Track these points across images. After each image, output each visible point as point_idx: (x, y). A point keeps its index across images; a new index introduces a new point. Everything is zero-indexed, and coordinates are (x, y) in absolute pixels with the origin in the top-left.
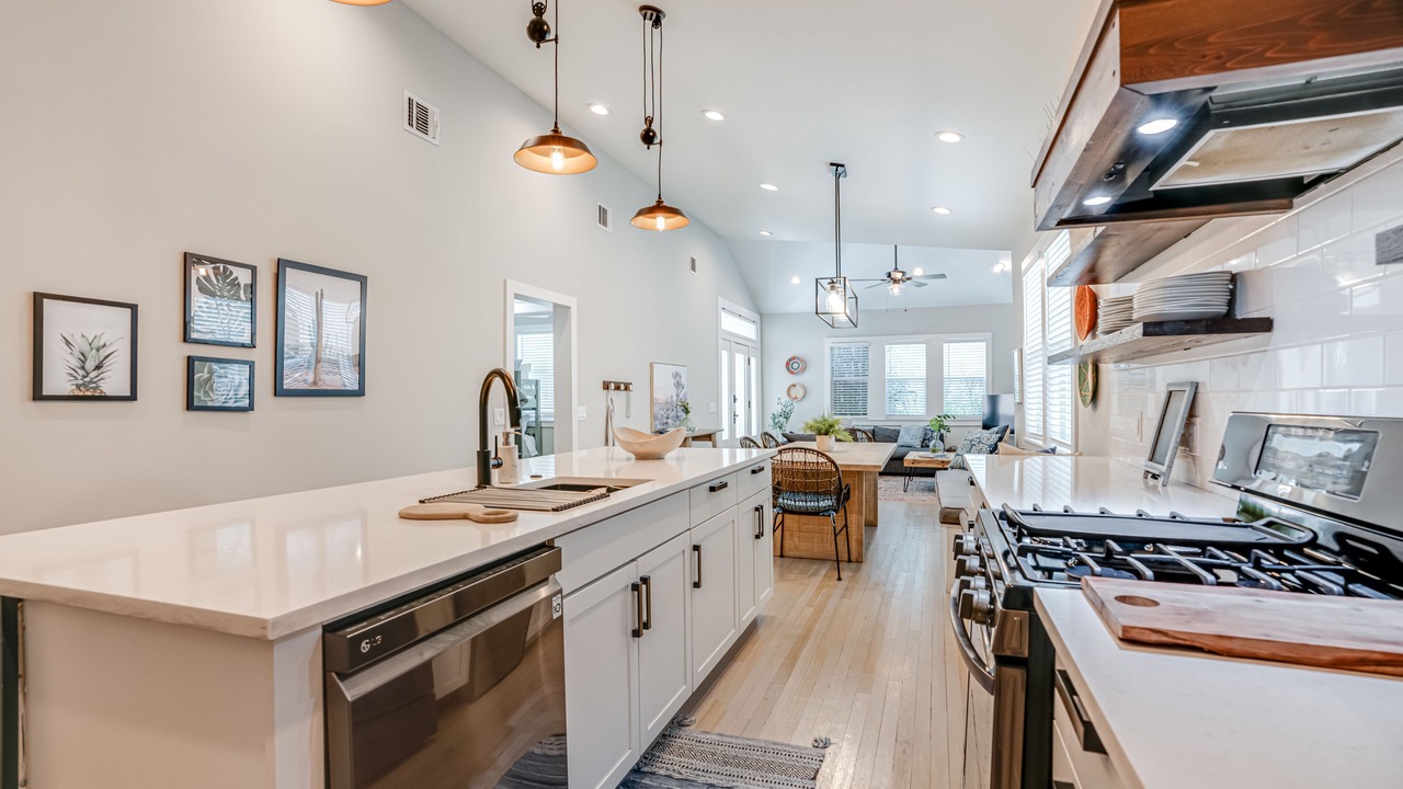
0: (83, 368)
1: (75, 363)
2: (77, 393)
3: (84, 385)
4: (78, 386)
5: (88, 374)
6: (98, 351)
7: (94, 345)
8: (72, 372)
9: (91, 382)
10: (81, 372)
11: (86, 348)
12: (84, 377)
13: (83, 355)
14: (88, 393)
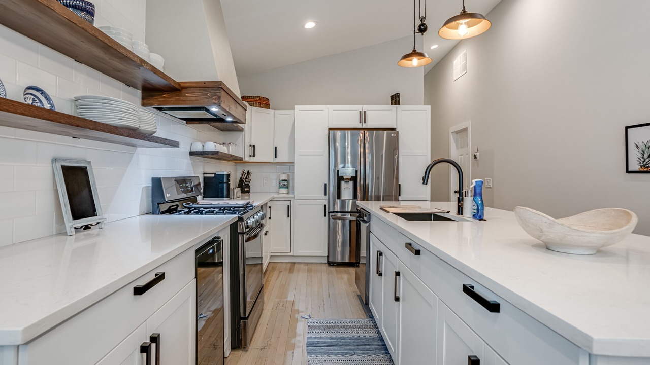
0: (643, 158)
1: (640, 156)
2: (641, 170)
3: (643, 166)
4: (641, 166)
5: (645, 160)
6: (649, 148)
7: (647, 146)
8: (639, 160)
9: (646, 164)
10: (642, 160)
11: (644, 148)
12: (644, 162)
13: (643, 151)
14: (645, 170)
